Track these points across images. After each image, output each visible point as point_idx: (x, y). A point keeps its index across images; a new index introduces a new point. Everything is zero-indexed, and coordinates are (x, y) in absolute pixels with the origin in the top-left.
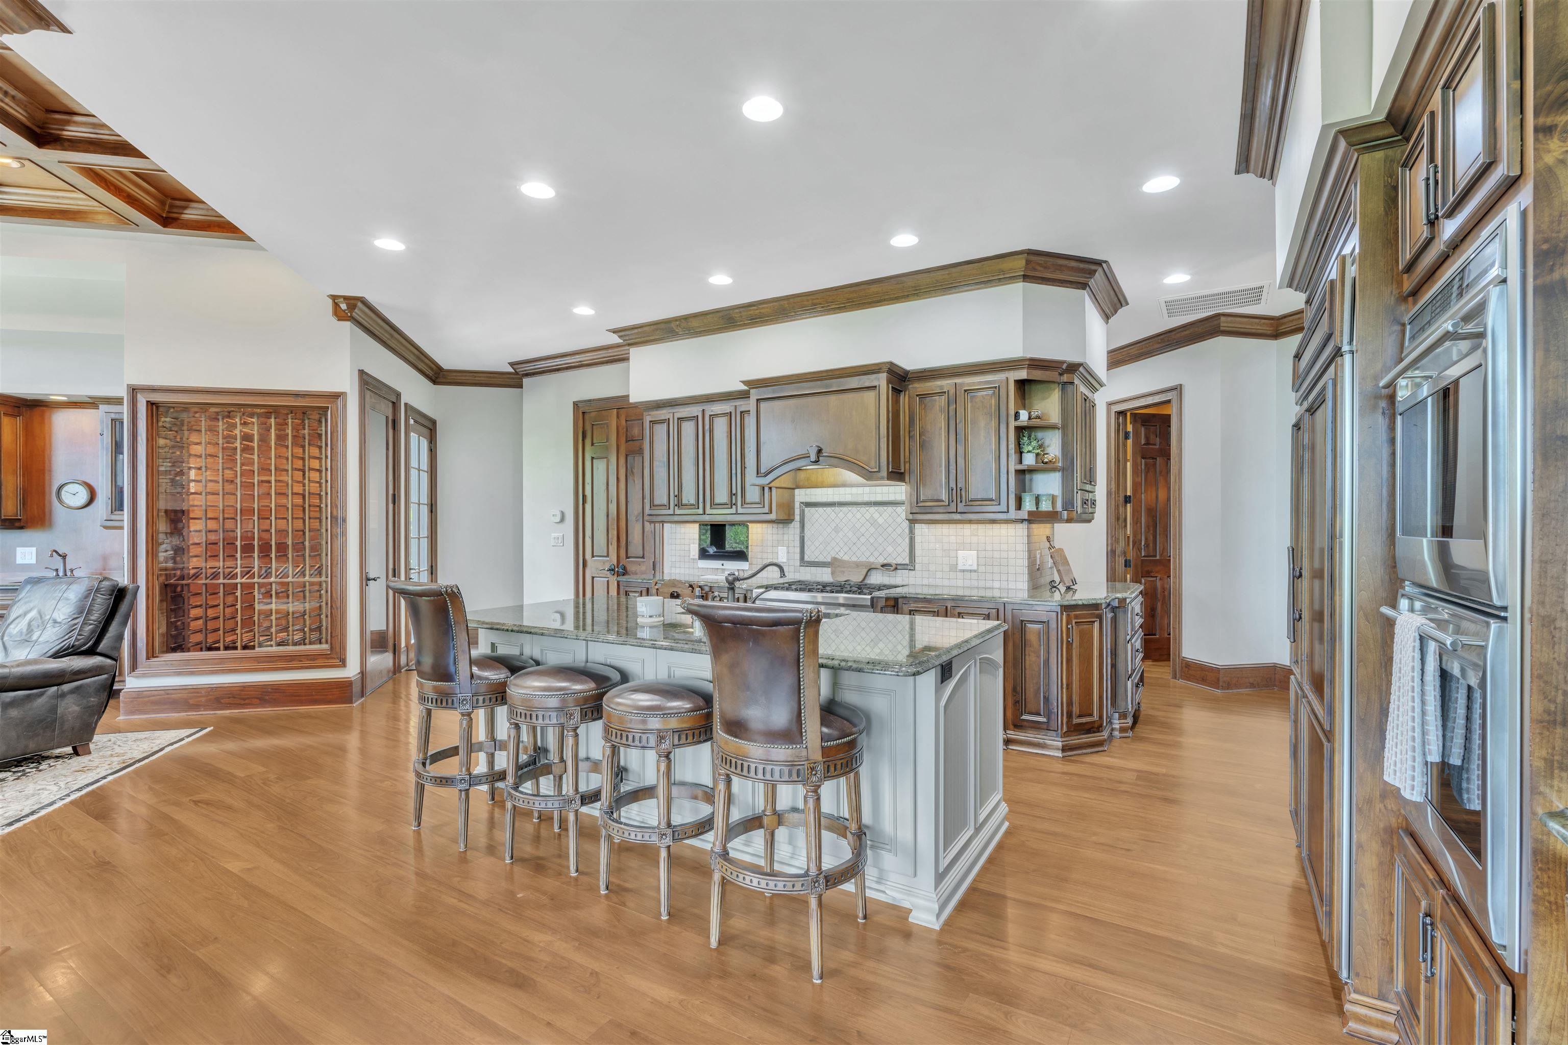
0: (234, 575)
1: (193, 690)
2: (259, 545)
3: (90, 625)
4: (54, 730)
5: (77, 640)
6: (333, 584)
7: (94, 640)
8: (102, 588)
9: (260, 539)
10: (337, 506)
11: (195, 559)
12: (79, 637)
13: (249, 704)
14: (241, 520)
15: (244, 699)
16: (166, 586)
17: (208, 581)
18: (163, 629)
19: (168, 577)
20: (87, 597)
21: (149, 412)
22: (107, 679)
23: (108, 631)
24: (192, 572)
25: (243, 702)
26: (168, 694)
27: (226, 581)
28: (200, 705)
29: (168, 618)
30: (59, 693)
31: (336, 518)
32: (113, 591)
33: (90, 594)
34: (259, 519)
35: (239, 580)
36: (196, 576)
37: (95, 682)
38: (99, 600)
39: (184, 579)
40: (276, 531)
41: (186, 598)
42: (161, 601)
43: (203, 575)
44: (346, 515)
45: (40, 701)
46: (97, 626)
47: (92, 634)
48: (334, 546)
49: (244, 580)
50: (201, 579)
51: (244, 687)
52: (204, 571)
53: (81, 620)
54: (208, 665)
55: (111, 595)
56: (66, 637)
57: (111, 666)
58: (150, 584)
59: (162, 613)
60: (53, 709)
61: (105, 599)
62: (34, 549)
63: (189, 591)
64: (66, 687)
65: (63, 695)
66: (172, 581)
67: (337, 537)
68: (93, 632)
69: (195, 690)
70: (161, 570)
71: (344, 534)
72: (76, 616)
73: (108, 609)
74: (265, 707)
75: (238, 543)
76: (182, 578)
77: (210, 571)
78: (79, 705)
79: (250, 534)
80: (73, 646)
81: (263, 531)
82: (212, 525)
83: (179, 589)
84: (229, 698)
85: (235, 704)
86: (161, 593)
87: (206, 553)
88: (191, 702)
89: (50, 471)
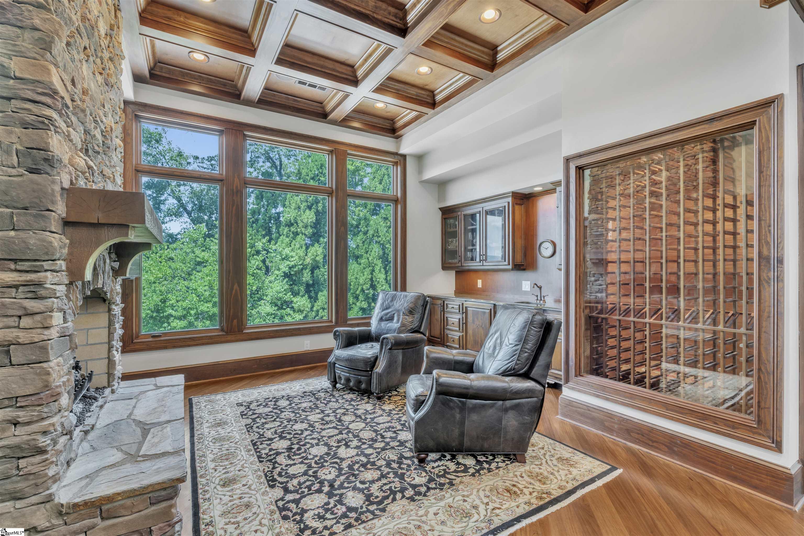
0: (643, 313)
1: (608, 415)
2: (666, 287)
3: (526, 352)
4: (500, 437)
5: (516, 364)
6: (762, 342)
7: (528, 365)
8: (535, 321)
9: (667, 281)
10: (768, 243)
11: (612, 296)
12: (518, 362)
13: (657, 448)
14: (650, 263)
15: (653, 442)
16: (590, 317)
17: (621, 318)
18: (588, 352)
19: (592, 309)
20: (524, 328)
21: (578, 175)
22: (537, 402)
23: (538, 359)
24: (610, 306)
25: (651, 443)
26: (589, 410)
27: (636, 320)
28: (613, 430)
29: (591, 344)
30: (504, 407)
31: (768, 259)
32: (543, 325)
33: (526, 325)
34: (667, 261)
35: (647, 320)
36: (613, 311)
37: (528, 403)
38: (532, 332)
39: (602, 314)
40: (684, 274)
41: (604, 329)
42: (586, 329)
43: (617, 312)
44: (783, 255)
45: (491, 411)
46: (530, 355)
47: (527, 360)
48: (765, 294)
49: (652, 320)
50: (616, 315)
51: (653, 429)
52: (618, 306)
53: (519, 347)
54: (620, 396)
55: (541, 328)
56: (510, 360)
57: (540, 391)
58: (578, 316)
59: (587, 340)
60: (500, 420)
61: (536, 331)
62: (529, 282)
63: (607, 324)
64: (508, 403)
65: (506, 410)
66: (594, 314)
67: (768, 283)
68: (528, 359)
69: (610, 415)
70: (586, 302)
71: (780, 279)
72: (517, 343)
73: (538, 340)
74: (673, 458)
75: (647, 285)
76: (601, 312)
77: (623, 308)
78: (516, 421)
79: (658, 276)
80: (514, 369)
81: (670, 273)
82: (624, 268)
83: (600, 320)
84: (638, 434)
85: (643, 442)
86: (586, 324)
87: (620, 293)
88: (607, 424)
89: (536, 235)
